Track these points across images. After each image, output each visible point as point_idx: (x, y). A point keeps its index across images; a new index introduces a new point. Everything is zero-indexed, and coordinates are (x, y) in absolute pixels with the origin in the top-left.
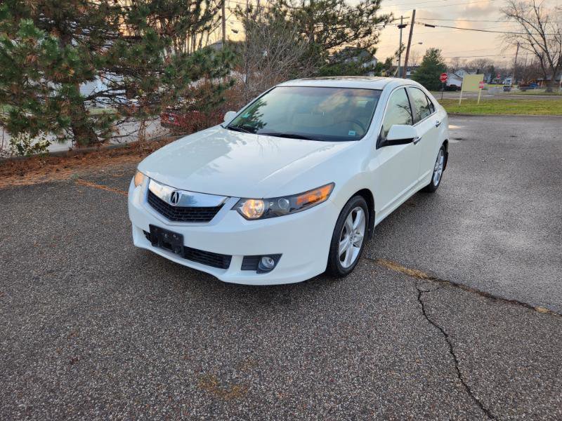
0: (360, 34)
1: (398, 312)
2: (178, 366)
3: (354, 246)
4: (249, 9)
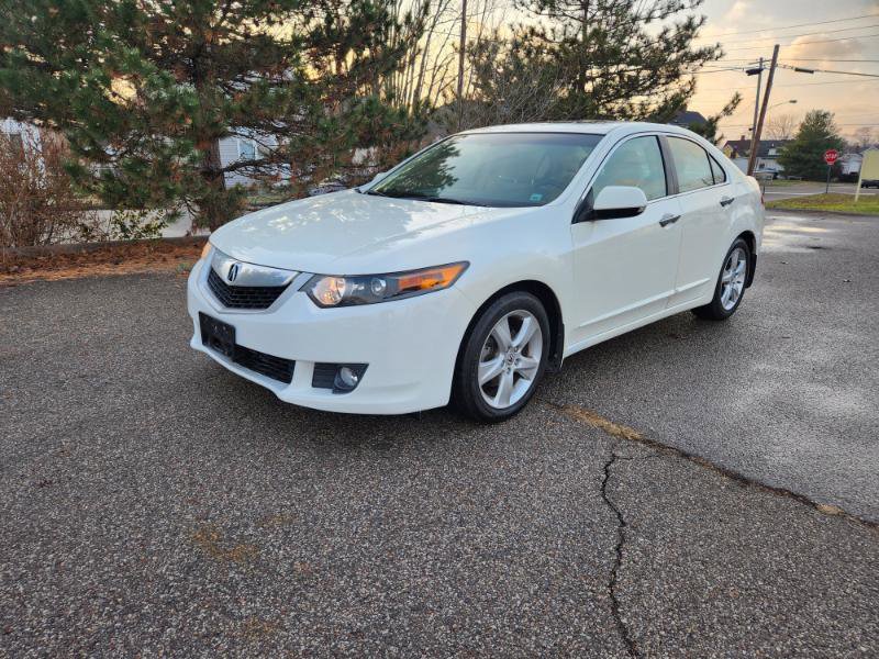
2: (177, 509)
3: (517, 376)
4: (482, 46)
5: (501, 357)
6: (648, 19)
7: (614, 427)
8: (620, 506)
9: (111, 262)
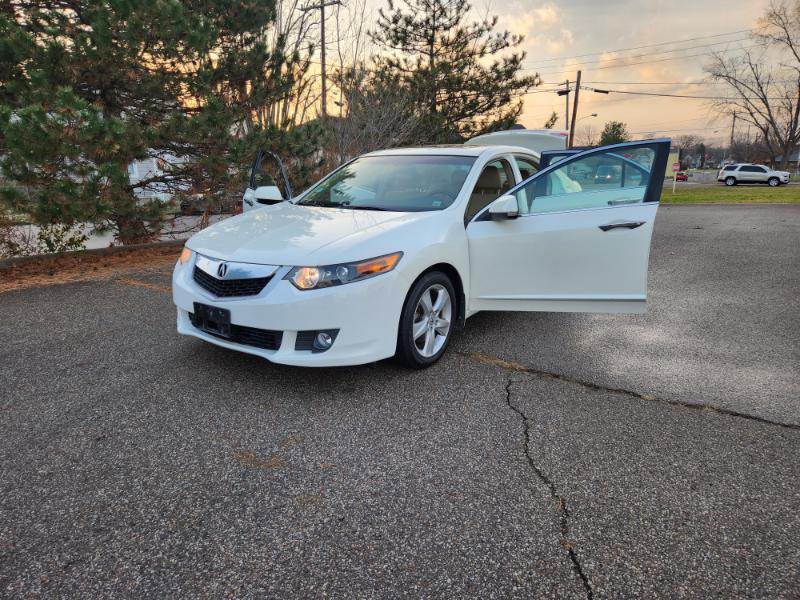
0: (495, 101)
2: (214, 443)
3: (437, 333)
4: (350, 75)
5: (426, 319)
6: (482, 54)
7: (506, 363)
8: (521, 409)
9: (45, 273)
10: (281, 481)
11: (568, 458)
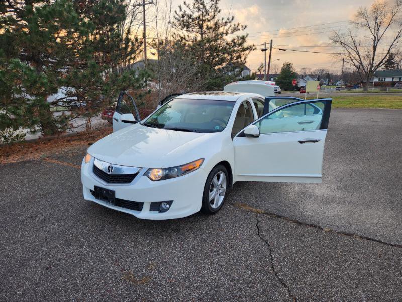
0: (233, 58)
1: (243, 233)
2: (111, 268)
3: (220, 195)
4: (161, 44)
5: (215, 190)
6: (227, 34)
7: (254, 209)
8: (266, 239)
9: (4, 156)
10: (149, 293)
11: (293, 270)
